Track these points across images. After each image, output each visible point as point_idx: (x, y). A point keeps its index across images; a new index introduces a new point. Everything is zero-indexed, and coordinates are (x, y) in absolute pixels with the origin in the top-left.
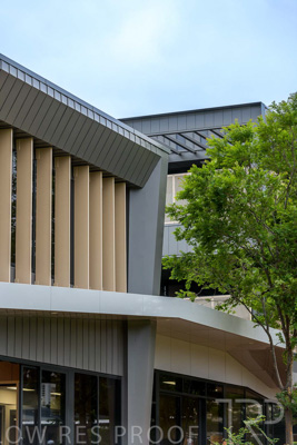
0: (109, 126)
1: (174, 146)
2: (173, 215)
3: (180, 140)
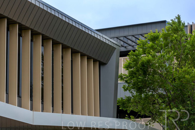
0: (90, 33)
1: (122, 43)
2: (121, 79)
3: (125, 40)
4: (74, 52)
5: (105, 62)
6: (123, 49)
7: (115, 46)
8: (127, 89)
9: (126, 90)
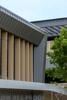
0: (27, 24)
1: (49, 31)
2: (49, 55)
3: (52, 29)
4: (16, 38)
5: (37, 44)
6: (50, 35)
7: (44, 34)
8: (53, 63)
9: (51, 63)
